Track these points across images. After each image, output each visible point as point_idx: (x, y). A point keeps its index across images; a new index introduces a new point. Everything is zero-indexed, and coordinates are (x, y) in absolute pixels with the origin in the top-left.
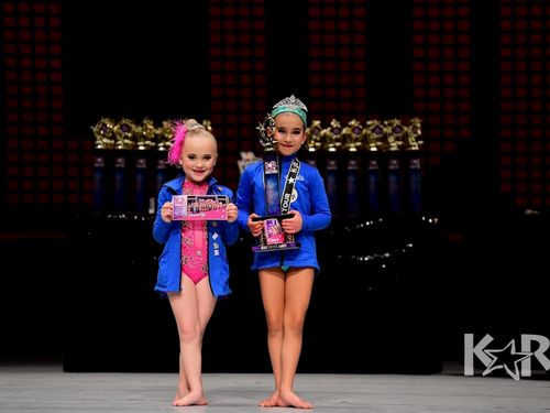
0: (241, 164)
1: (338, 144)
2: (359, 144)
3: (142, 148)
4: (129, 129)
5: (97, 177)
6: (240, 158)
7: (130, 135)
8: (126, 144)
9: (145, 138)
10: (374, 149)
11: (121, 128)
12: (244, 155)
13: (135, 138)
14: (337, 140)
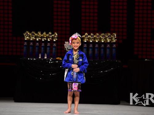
0: (65, 45)
1: (93, 40)
2: (98, 40)
3: (37, 40)
4: (34, 35)
5: (25, 48)
6: (65, 43)
7: (34, 36)
8: (33, 39)
9: (39, 37)
10: (103, 42)
11: (32, 34)
12: (66, 43)
13: (36, 37)
14: (92, 39)
